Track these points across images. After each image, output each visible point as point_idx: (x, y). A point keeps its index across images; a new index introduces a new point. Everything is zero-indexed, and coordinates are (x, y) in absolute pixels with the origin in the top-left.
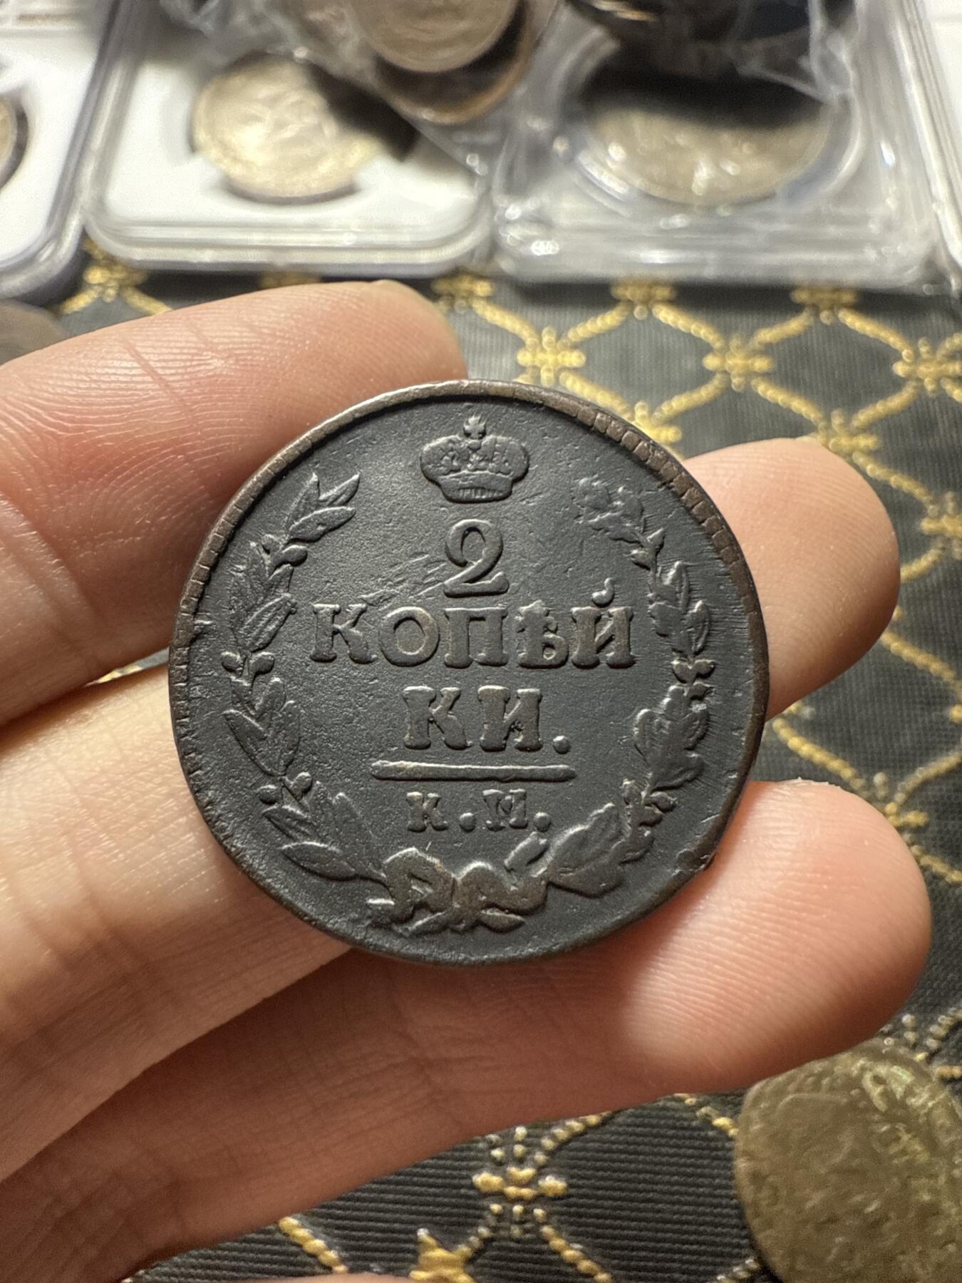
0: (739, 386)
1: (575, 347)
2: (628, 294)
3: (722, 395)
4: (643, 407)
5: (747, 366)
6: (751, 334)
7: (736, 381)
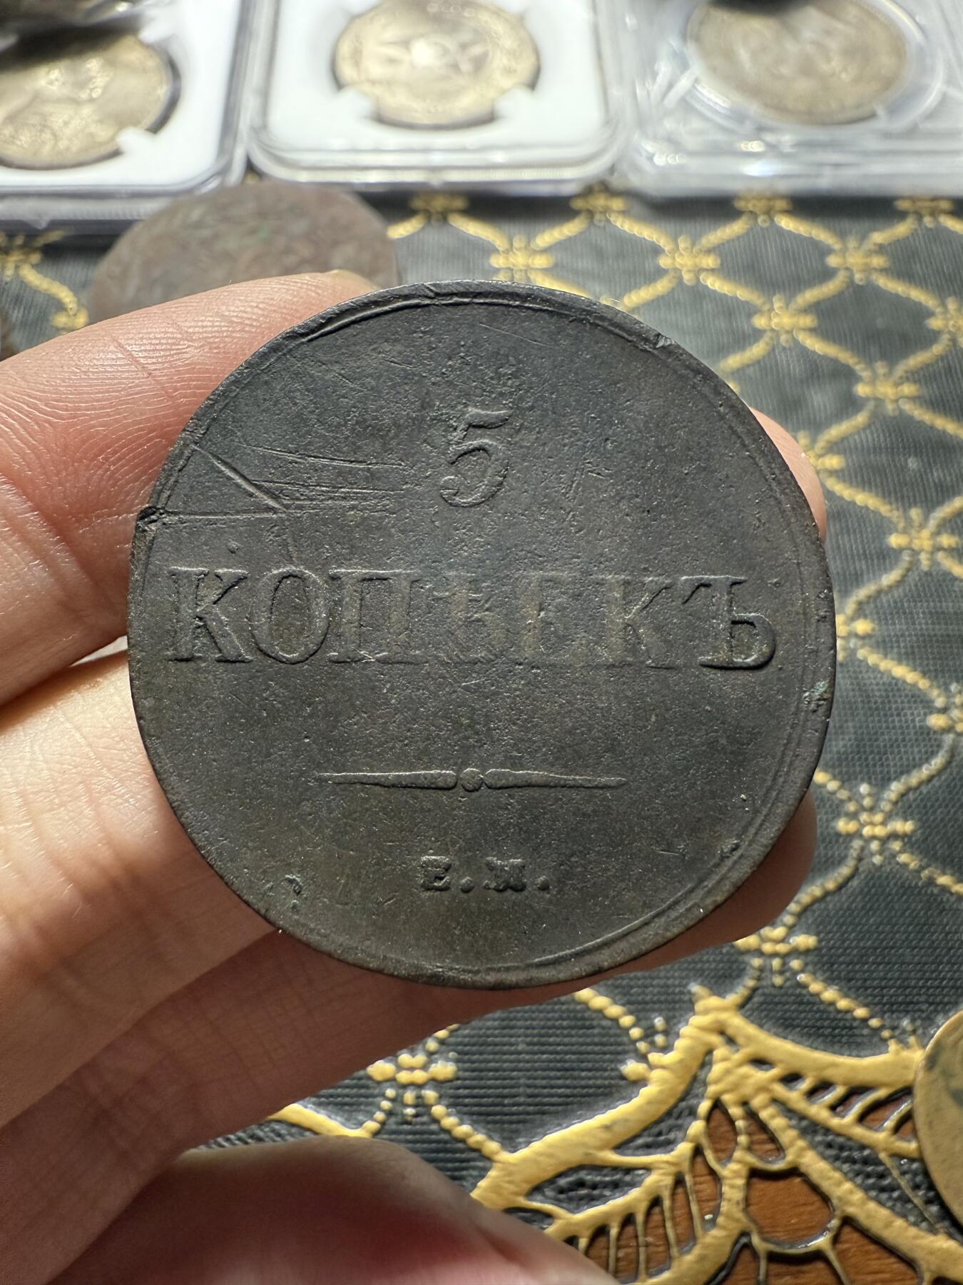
0: (861, 280)
1: (709, 251)
2: (750, 207)
3: (848, 288)
4: (780, 300)
5: (867, 264)
6: (863, 237)
7: (858, 277)
